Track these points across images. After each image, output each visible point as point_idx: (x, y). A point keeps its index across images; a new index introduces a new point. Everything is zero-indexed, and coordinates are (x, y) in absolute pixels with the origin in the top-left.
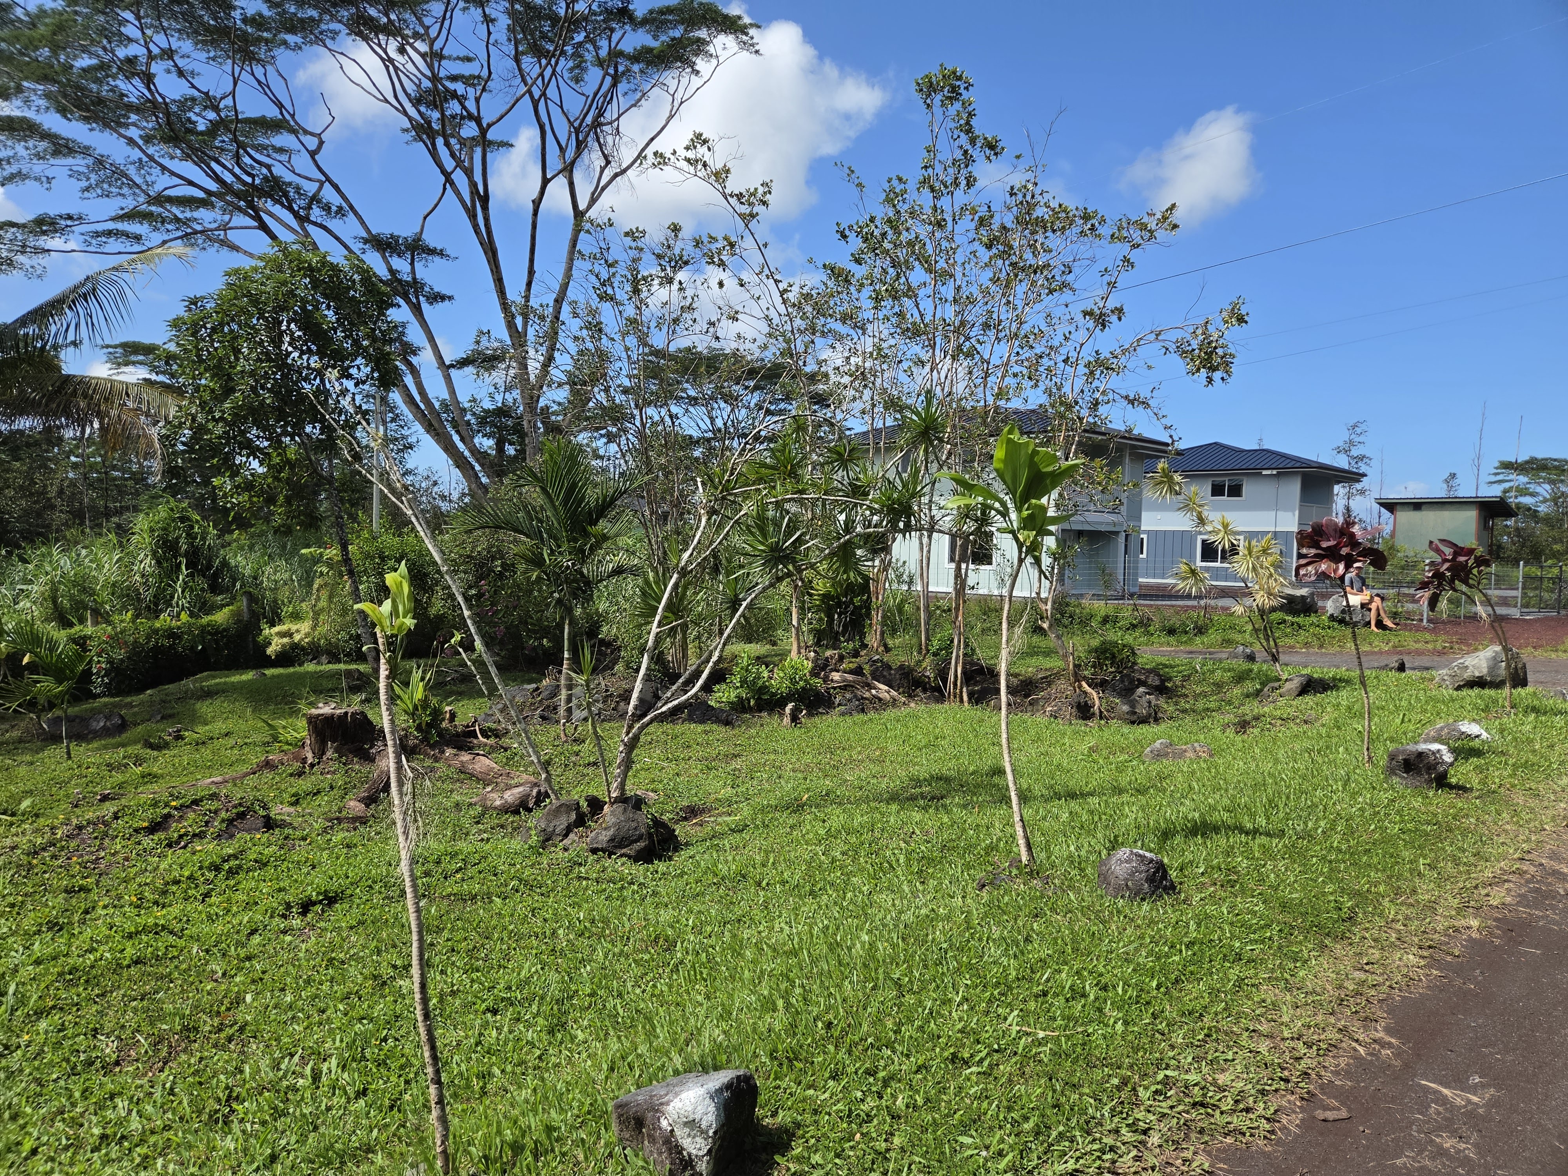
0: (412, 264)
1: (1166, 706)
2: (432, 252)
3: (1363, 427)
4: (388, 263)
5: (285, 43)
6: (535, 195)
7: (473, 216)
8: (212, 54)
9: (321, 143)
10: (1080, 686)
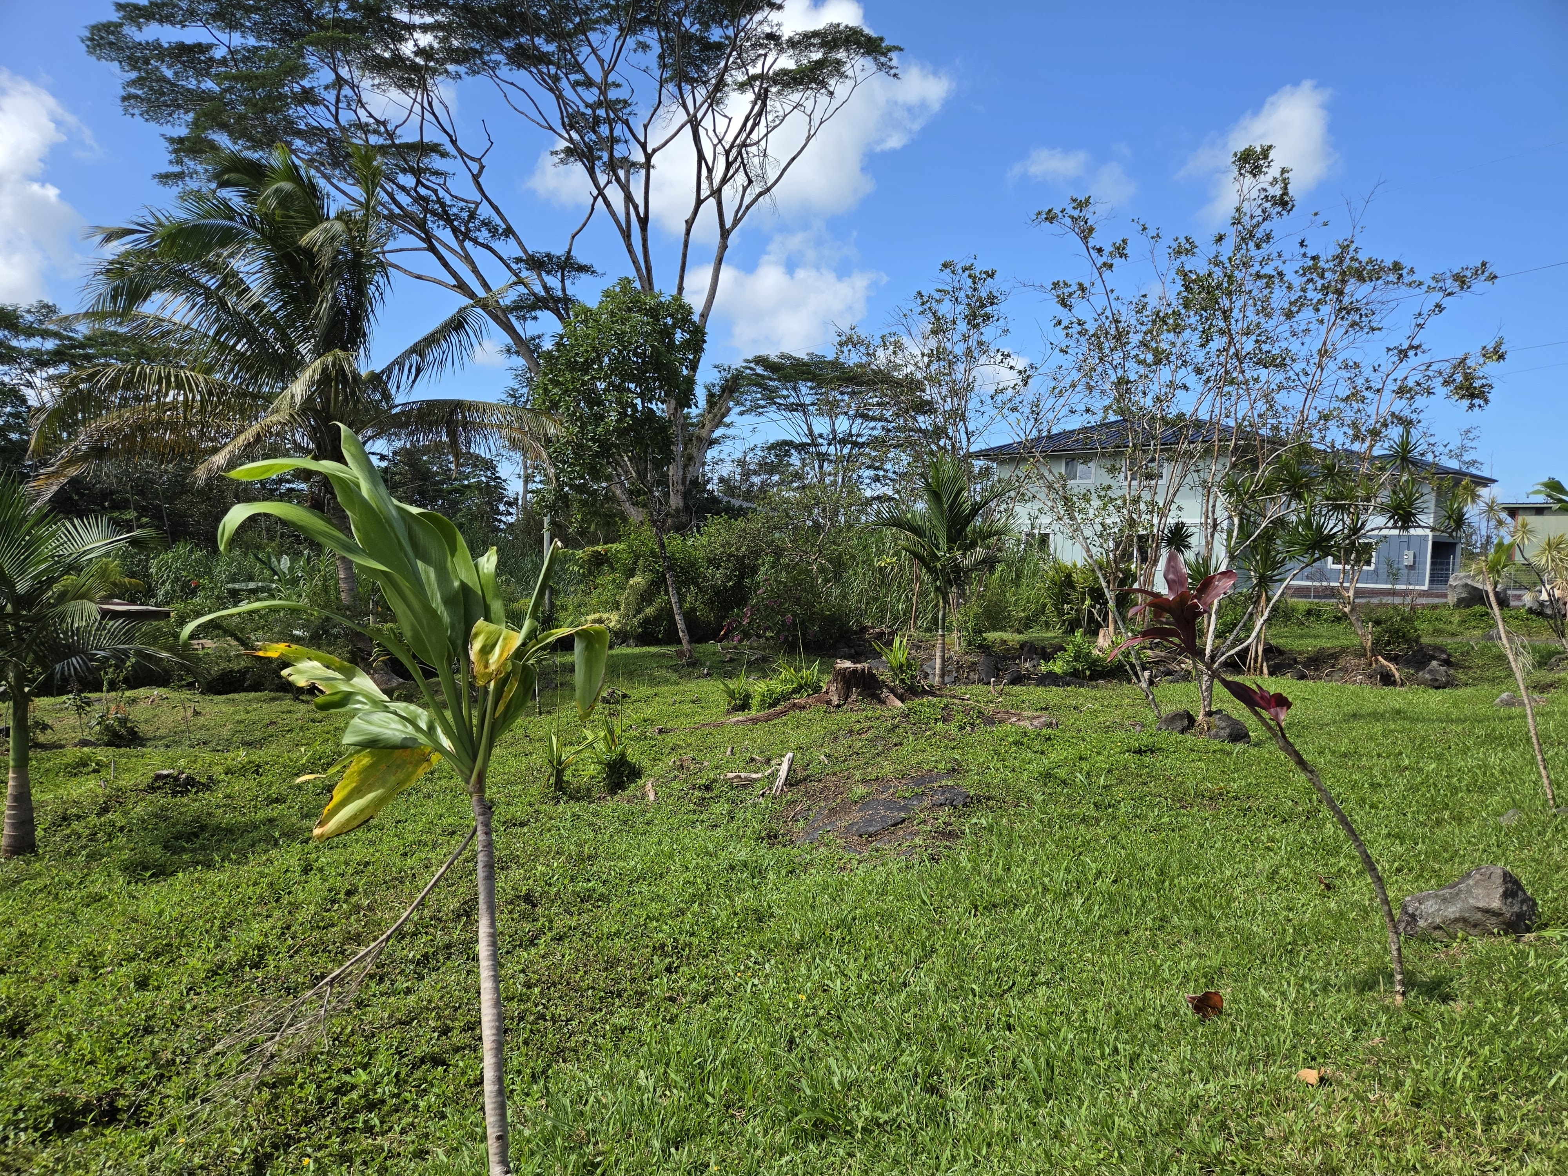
0: (563, 281)
1: (1461, 676)
2: (582, 269)
3: (1475, 433)
4: (542, 281)
5: (446, 71)
6: (688, 215)
7: (627, 235)
8: (376, 82)
9: (482, 167)
10: (1377, 660)
